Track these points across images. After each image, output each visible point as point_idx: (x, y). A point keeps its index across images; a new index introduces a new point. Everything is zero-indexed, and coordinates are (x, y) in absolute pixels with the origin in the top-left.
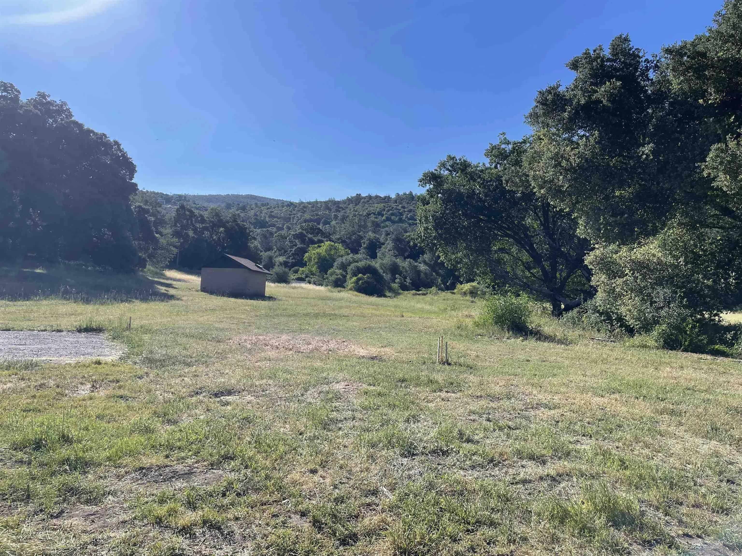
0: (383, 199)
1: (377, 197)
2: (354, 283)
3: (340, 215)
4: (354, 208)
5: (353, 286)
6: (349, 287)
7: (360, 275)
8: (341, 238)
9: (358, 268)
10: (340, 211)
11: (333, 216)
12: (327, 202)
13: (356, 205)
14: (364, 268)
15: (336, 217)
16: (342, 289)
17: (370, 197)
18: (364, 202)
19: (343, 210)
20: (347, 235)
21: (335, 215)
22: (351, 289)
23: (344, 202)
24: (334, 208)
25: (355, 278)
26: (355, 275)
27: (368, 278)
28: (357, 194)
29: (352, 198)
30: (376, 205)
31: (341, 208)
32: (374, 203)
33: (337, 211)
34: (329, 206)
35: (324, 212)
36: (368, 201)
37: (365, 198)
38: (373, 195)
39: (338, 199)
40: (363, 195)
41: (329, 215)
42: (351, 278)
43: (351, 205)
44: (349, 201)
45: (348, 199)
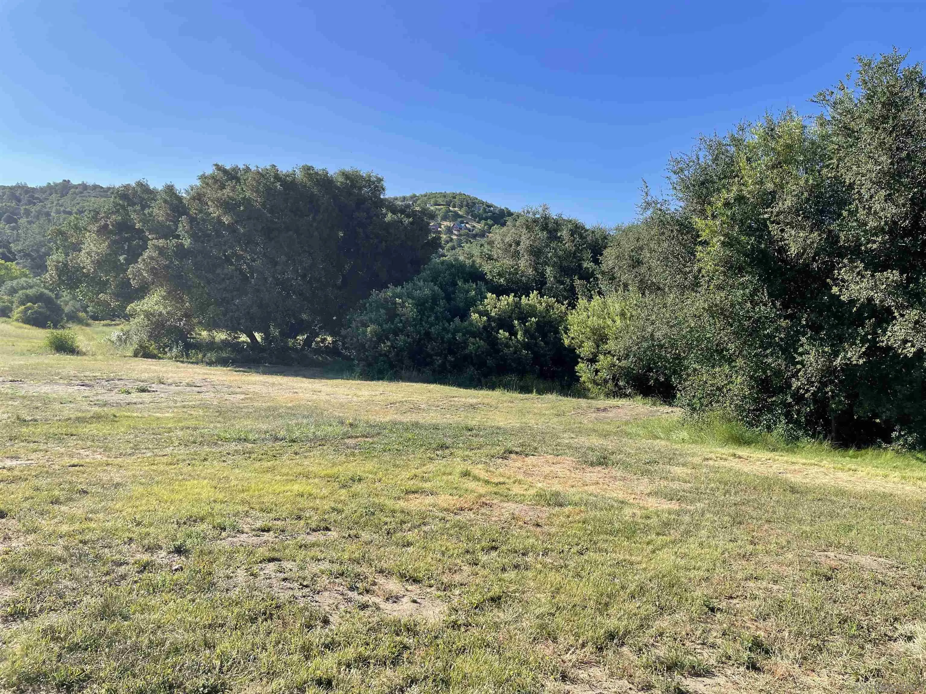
0: (104, 191)
1: (95, 187)
2: (21, 312)
3: (34, 209)
4: (58, 200)
5: (20, 317)
6: (15, 318)
7: (29, 304)
8: (23, 250)
9: (27, 296)
10: (34, 204)
11: (22, 211)
12: (15, 187)
13: (62, 196)
14: (35, 296)
15: (27, 213)
16: (7, 319)
17: (84, 187)
18: (75, 193)
19: (41, 201)
20: (33, 246)
21: (25, 209)
22: (17, 320)
23: (42, 190)
24: (25, 198)
25: (23, 307)
26: (22, 303)
27: (39, 307)
28: (64, 181)
29: (56, 185)
30: (93, 199)
31: (37, 198)
32: (90, 196)
33: (30, 203)
34: (18, 194)
35: (9, 204)
36: (81, 193)
37: (76, 187)
38: (90, 182)
39: (31, 185)
40: (75, 182)
41: (17, 209)
42: (18, 307)
43: (54, 195)
44: (50, 189)
45: (49, 186)
